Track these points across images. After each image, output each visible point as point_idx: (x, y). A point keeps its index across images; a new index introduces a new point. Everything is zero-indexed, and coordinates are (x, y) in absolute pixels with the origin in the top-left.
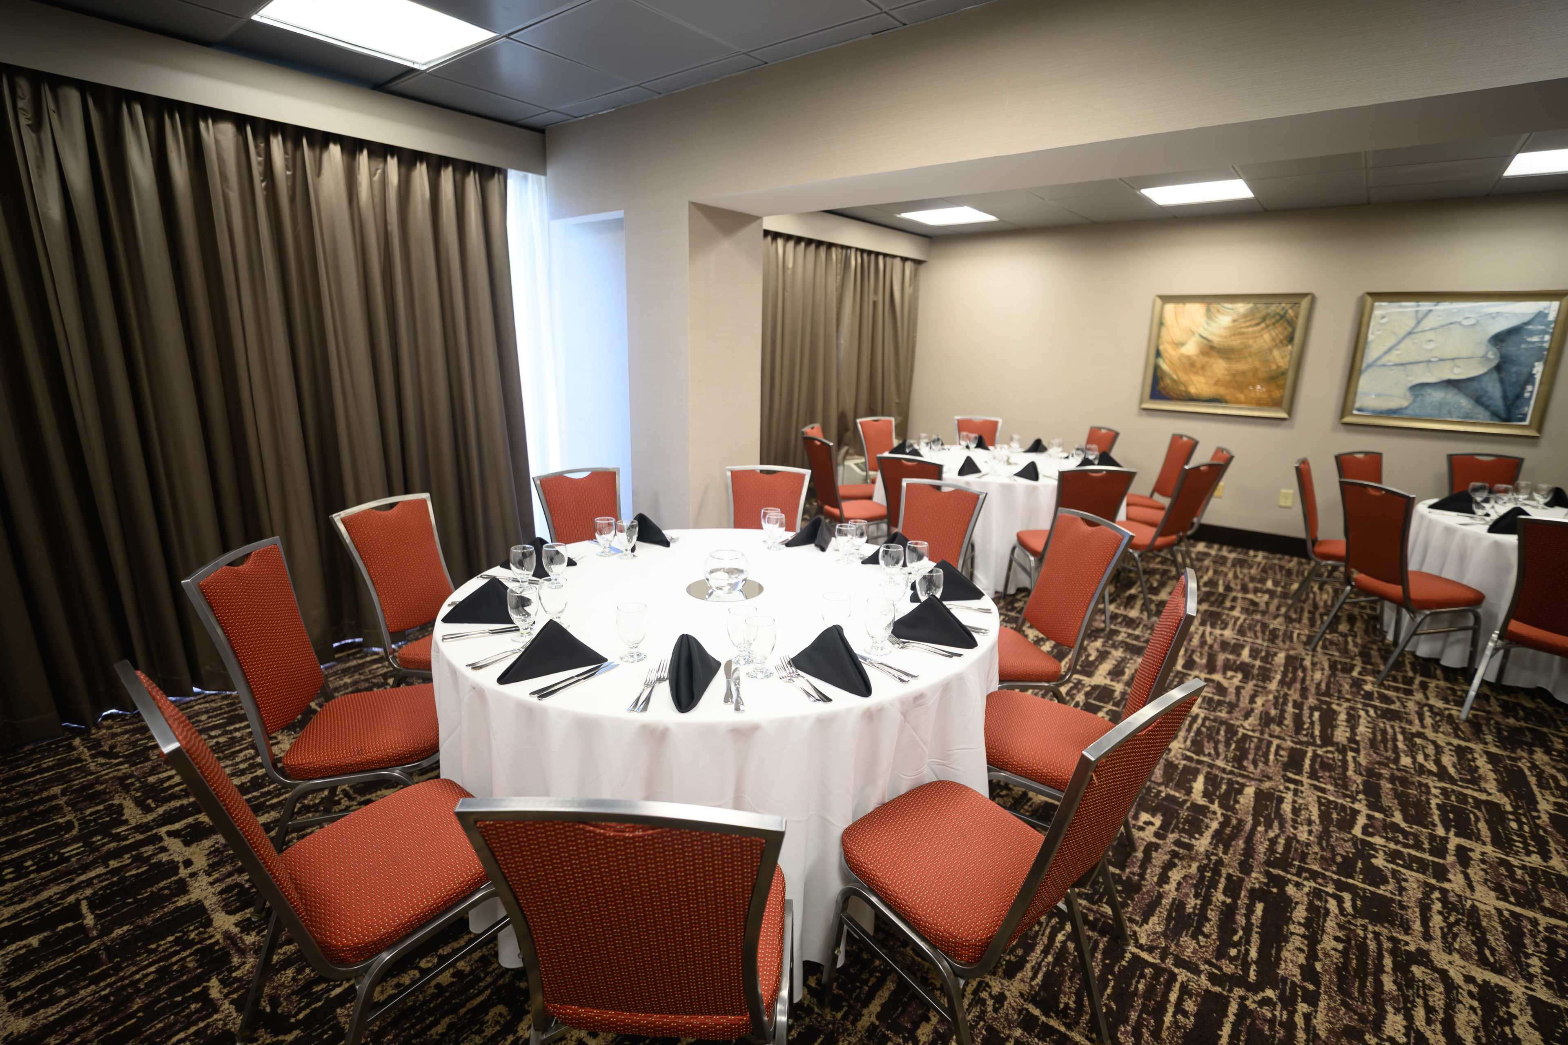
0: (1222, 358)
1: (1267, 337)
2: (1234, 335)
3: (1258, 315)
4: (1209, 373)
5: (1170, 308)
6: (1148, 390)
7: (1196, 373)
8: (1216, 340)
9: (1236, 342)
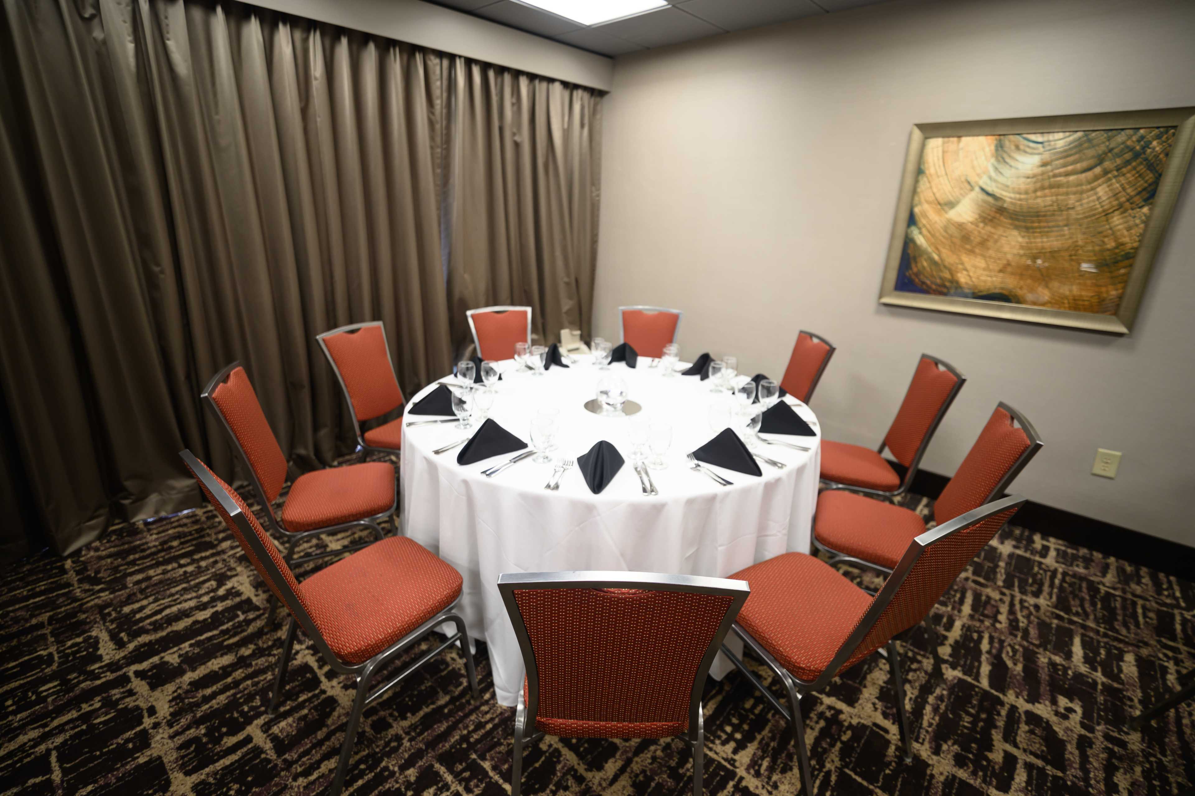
0: (1017, 227)
1: (1102, 191)
2: (1043, 188)
3: (1091, 152)
4: (991, 252)
5: (935, 144)
6: (893, 275)
7: (972, 252)
8: (1008, 196)
9: (1044, 201)
